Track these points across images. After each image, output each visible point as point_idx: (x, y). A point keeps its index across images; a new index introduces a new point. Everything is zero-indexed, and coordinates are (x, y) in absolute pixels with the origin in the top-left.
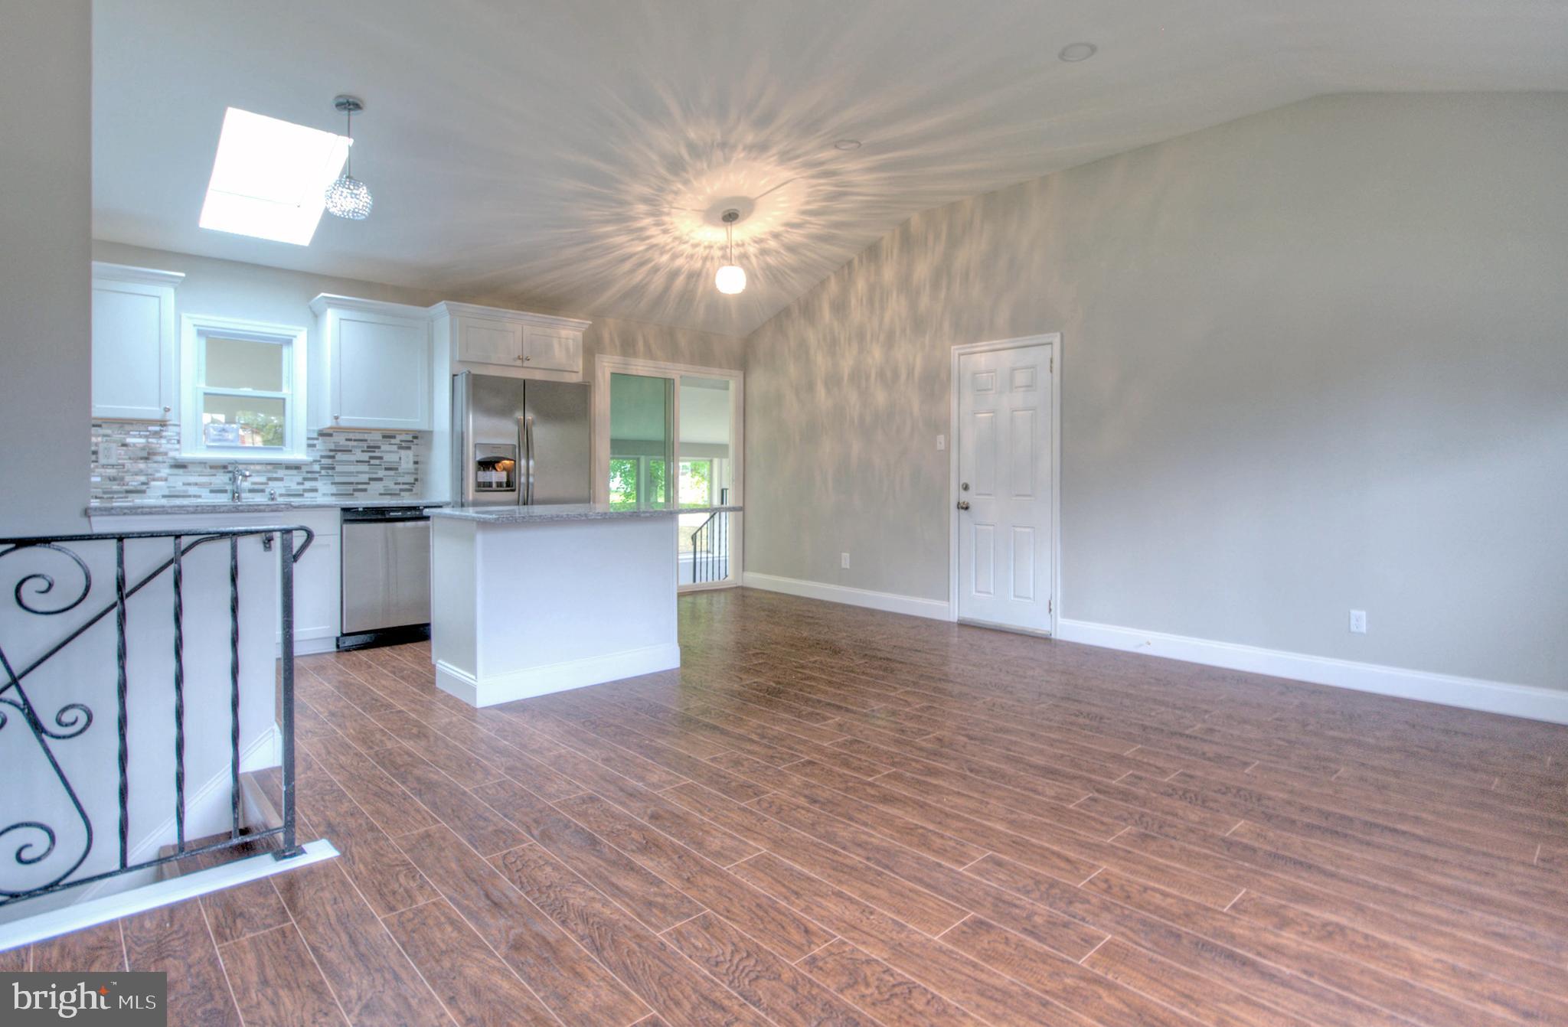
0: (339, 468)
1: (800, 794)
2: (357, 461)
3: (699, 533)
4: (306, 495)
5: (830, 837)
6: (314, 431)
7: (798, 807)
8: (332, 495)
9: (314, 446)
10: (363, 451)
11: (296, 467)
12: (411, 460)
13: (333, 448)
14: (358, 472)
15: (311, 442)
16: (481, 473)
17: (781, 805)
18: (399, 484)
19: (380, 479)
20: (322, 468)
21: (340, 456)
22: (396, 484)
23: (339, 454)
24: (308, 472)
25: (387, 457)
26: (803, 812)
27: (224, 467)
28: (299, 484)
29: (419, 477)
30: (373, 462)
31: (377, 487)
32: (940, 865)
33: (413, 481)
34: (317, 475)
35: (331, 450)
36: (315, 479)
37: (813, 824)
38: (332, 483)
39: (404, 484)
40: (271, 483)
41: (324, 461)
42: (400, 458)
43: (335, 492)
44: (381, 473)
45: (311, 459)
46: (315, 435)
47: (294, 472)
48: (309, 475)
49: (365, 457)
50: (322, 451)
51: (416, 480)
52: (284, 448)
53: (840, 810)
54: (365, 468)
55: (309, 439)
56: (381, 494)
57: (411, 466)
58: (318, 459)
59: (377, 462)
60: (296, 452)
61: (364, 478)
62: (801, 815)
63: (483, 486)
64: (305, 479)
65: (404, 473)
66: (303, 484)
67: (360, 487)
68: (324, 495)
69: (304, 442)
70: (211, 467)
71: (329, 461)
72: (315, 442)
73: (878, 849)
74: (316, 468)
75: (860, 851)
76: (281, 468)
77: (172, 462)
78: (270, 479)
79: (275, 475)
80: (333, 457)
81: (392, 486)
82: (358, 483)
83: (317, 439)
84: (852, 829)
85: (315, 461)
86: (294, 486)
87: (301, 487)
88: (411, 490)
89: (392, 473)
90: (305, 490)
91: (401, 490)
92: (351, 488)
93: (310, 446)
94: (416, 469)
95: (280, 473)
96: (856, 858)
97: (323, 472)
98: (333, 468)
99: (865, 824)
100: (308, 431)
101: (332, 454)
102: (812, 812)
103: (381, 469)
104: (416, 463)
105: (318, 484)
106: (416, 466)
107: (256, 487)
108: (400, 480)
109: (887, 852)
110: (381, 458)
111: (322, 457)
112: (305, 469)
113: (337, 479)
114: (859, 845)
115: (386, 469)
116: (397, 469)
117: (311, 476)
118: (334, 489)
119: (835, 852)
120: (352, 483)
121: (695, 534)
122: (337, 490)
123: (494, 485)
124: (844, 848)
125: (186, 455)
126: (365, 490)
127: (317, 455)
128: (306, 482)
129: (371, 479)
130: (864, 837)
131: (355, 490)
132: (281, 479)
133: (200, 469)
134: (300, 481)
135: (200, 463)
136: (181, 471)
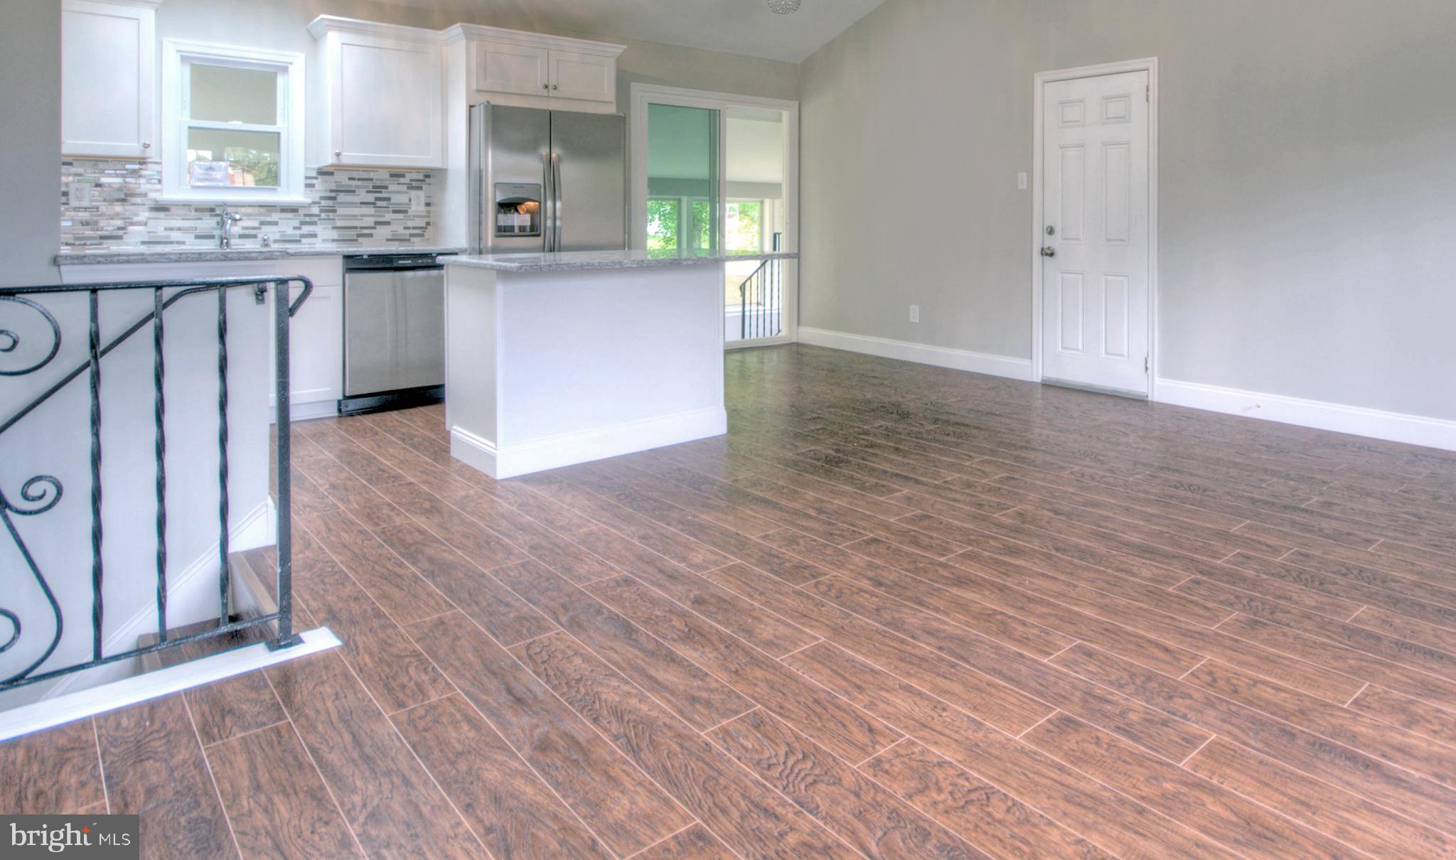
0: (340, 211)
1: (864, 576)
2: (361, 203)
3: (748, 283)
4: (305, 241)
5: (895, 624)
6: (313, 169)
7: (862, 590)
8: (334, 241)
9: (313, 186)
10: (368, 192)
11: (292, 209)
12: (423, 200)
13: (334, 188)
14: (362, 216)
15: (309, 181)
16: (501, 216)
17: (841, 589)
18: (409, 228)
19: (388, 223)
20: (322, 211)
21: (342, 198)
22: (405, 228)
23: (342, 194)
24: (305, 215)
25: (396, 199)
26: (867, 596)
27: (211, 210)
28: (295, 228)
29: (431, 220)
30: (379, 203)
31: (383, 232)
32: (1022, 656)
33: (424, 225)
34: (316, 219)
35: (331, 191)
36: (315, 224)
37: (878, 610)
38: (334, 228)
39: (414, 228)
40: (263, 228)
41: (324, 203)
42: (410, 200)
43: (337, 238)
44: (389, 217)
45: (309, 201)
46: (314, 173)
47: (290, 215)
48: (307, 219)
49: (371, 198)
50: (321, 191)
51: (428, 224)
52: (279, 189)
53: (909, 593)
54: (371, 210)
55: (307, 178)
56: (388, 240)
57: (422, 208)
58: (318, 200)
59: (384, 204)
60: (293, 191)
61: (369, 221)
62: (864, 599)
63: (503, 231)
64: (303, 223)
65: (414, 216)
66: (300, 228)
67: (365, 231)
68: (324, 240)
69: (302, 182)
70: (197, 210)
71: (330, 203)
72: (314, 181)
73: (951, 638)
74: (315, 210)
75: (932, 640)
76: (276, 211)
77: (152, 204)
78: (262, 223)
79: (268, 219)
80: (334, 198)
81: (401, 231)
82: (361, 228)
83: (316, 178)
84: (923, 615)
85: (314, 203)
86: (291, 231)
87: (299, 232)
88: (422, 235)
89: (401, 216)
90: (303, 236)
91: (412, 235)
92: (354, 232)
93: (309, 186)
94: (428, 212)
95: (275, 216)
96: (925, 647)
97: (323, 216)
98: (334, 211)
99: (937, 610)
100: (306, 169)
101: (333, 194)
102: (877, 597)
103: (388, 212)
104: (428, 204)
105: (317, 229)
106: (428, 208)
107: (247, 232)
108: (410, 224)
109: (962, 641)
110: (388, 199)
111: (322, 198)
112: (302, 212)
113: (339, 223)
114: (928, 633)
115: (394, 212)
116: (406, 212)
117: (310, 220)
118: (335, 234)
119: (903, 641)
120: (356, 228)
121: (744, 284)
122: (339, 235)
123: (516, 230)
124: (913, 637)
125: (169, 194)
126: (371, 235)
127: (316, 196)
128: (304, 227)
129: (377, 223)
130: (935, 624)
131: (359, 235)
132: (276, 223)
133: (183, 212)
134: (298, 225)
135: (184, 205)
136: (162, 214)
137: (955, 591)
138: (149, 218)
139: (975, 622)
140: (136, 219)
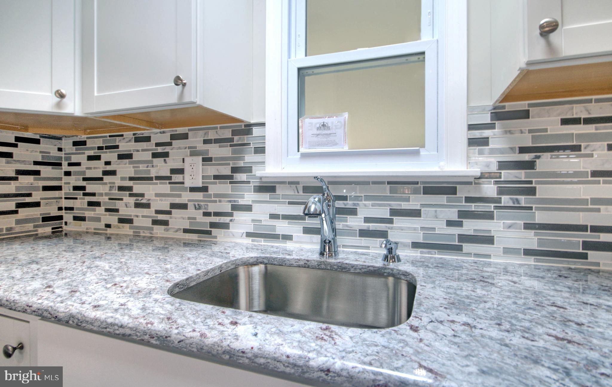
0: (543, 192)
4: (467, 247)
6: (483, 109)
8: (528, 252)
9: (484, 142)
11: (445, 188)
13: (529, 143)
15: (477, 134)
20: (501, 191)
21: (546, 163)
23: (546, 157)
24: (469, 200)
28: (450, 223)
34: (491, 207)
35: (523, 150)
36: (489, 216)
38: (528, 227)
40: (399, 222)
41: (507, 175)
43: (535, 247)
45: (476, 171)
46: (487, 119)
47: (443, 199)
48: (473, 207)
50: (501, 151)
52: (423, 152)
55: (471, 127)
58: (494, 168)
64: (464, 215)
66: (459, 224)
68: (507, 251)
69: (463, 135)
71: (521, 174)
72: (487, 133)
74: (490, 189)
76: (417, 192)
77: (258, 182)
78: (395, 212)
79: (405, 205)
80: (530, 165)
83: (491, 126)
85: (487, 175)
86: (442, 229)
87: (456, 231)
90: (464, 238)
93: (472, 142)
97: (506, 200)
98: (532, 191)
100: (470, 110)
101: (527, 157)
107: (372, 226)
111: (503, 165)
112: (463, 192)
113: (540, 217)
122: (541, 242)
125: (274, 171)
127: (490, 162)
128: (466, 222)
132: (416, 213)
133: (289, 191)
134: (454, 217)
135: (290, 183)
136: (266, 196)
138: (254, 201)
140: (241, 202)
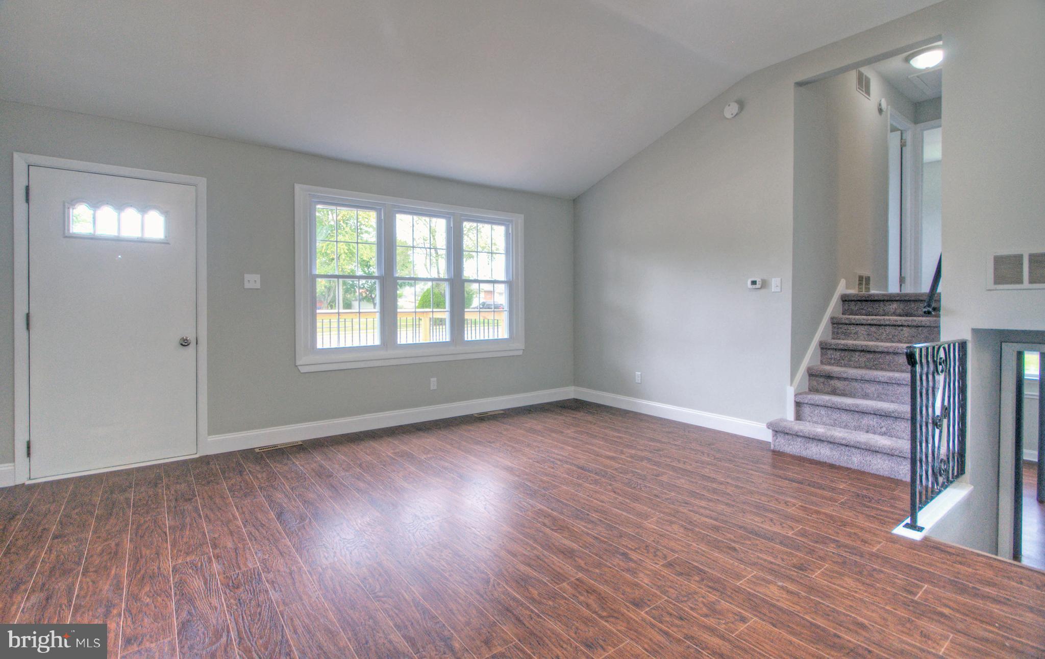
1: (635, 562)
5: (610, 528)
7: (634, 550)
17: (648, 553)
26: (630, 546)
32: (552, 510)
37: (621, 536)
53: (605, 546)
62: (631, 544)
73: (582, 519)
75: (593, 519)
84: (596, 532)
96: (595, 516)
99: (588, 534)
102: (623, 545)
109: (577, 517)
114: (593, 522)
119: (606, 519)
124: (601, 521)
130: (590, 526)
137: (574, 546)
139: (568, 526)
